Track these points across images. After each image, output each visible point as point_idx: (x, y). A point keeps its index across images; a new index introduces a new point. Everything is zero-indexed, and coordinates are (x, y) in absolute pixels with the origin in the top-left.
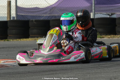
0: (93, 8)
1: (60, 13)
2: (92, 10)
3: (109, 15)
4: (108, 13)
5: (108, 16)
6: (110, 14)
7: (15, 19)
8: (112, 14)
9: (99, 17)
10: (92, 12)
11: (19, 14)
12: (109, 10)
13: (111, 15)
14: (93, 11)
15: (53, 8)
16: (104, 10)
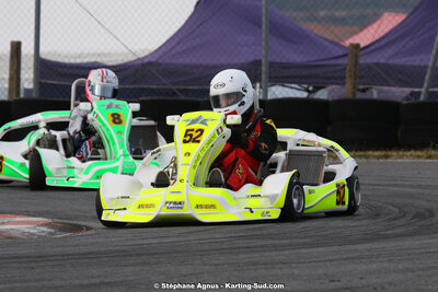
0: (263, 68)
1: (164, 81)
2: (260, 74)
3: (307, 90)
4: (306, 86)
5: (305, 95)
6: (311, 88)
7: (34, 95)
8: (317, 89)
9: (280, 96)
10: (260, 81)
11: (43, 81)
12: (309, 76)
13: (314, 92)
14: (263, 77)
15: (143, 65)
16: (296, 77)
